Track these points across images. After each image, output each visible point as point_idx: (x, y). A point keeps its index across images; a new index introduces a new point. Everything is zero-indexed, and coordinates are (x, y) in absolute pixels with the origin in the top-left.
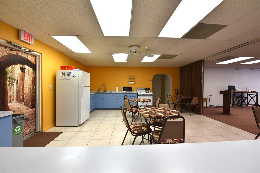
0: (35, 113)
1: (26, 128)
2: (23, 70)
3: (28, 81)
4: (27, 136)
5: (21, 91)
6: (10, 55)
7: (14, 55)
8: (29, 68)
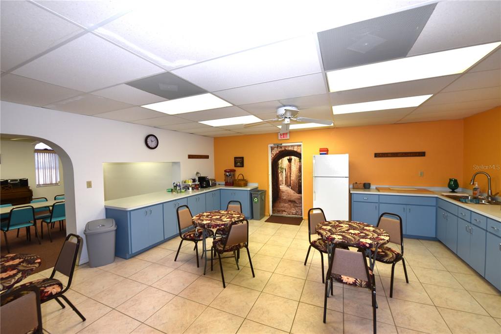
0: (301, 199)
1: (293, 209)
2: (290, 161)
3: (295, 169)
4: (293, 215)
5: (289, 178)
6: (280, 152)
7: (283, 151)
8: (295, 157)
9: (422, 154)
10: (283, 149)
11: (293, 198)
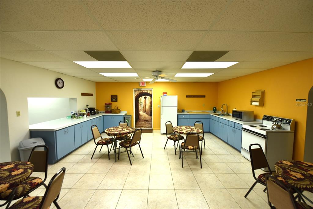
0: (151, 119)
2: (145, 98)
3: (148, 103)
4: (147, 128)
5: (145, 108)
6: (140, 93)
8: (149, 97)
9: (204, 96)
10: (142, 92)
11: (147, 119)
